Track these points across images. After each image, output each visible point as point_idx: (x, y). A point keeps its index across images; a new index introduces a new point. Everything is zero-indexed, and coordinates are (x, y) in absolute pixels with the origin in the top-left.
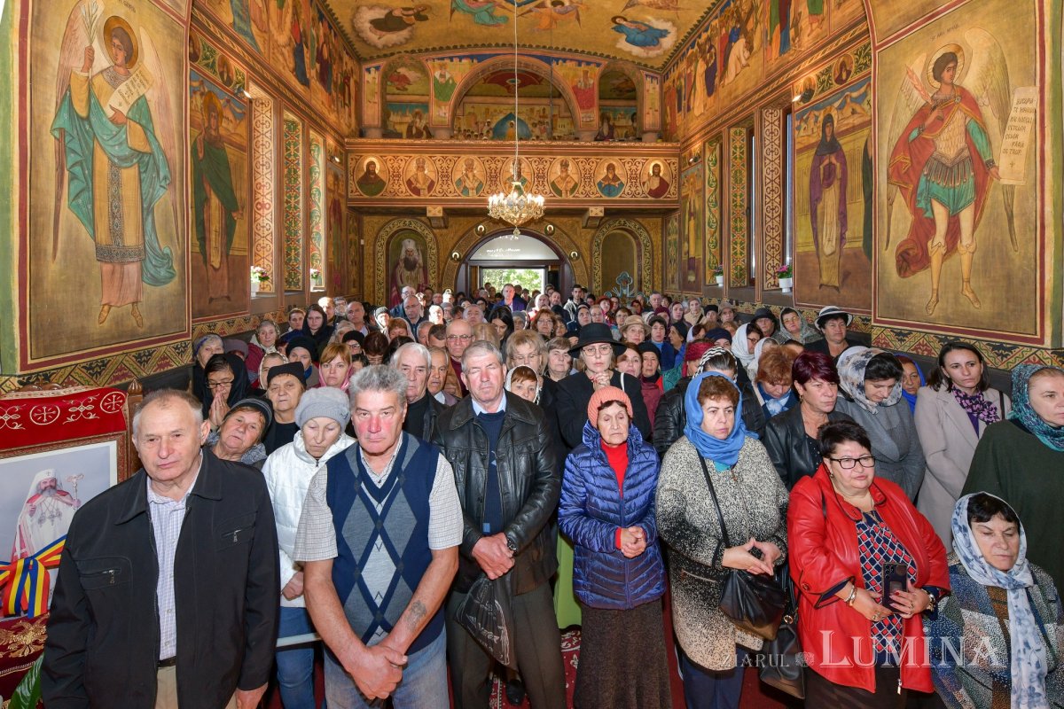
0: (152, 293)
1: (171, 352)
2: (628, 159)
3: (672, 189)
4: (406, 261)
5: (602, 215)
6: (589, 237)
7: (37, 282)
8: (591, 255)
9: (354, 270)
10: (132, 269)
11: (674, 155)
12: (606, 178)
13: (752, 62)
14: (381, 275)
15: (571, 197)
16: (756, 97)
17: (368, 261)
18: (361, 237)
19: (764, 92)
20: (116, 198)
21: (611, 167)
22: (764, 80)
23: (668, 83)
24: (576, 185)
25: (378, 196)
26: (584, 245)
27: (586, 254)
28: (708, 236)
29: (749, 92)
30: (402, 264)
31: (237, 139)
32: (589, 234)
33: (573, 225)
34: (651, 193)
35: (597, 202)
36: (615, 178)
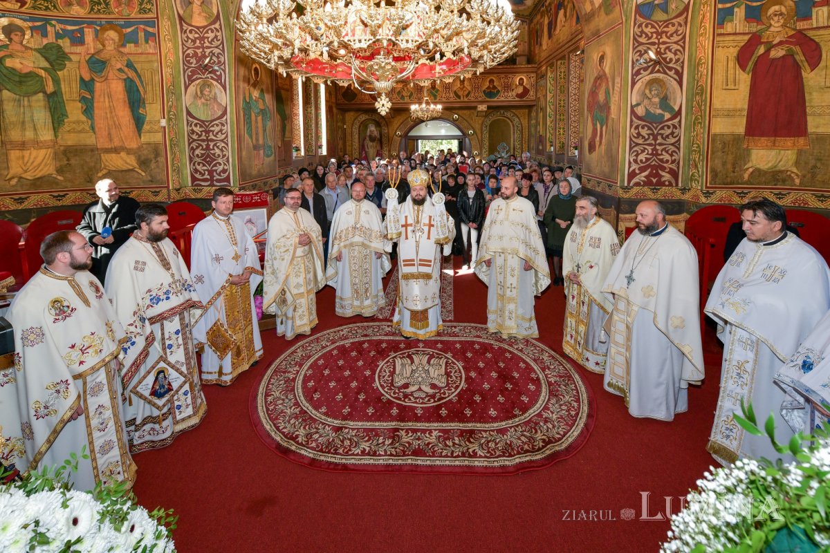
0: (268, 160)
1: (273, 182)
2: (503, 76)
3: (531, 93)
4: (370, 136)
5: (485, 109)
6: (480, 122)
7: (241, 158)
8: (482, 133)
9: (341, 143)
10: (262, 152)
11: (533, 72)
12: (489, 88)
13: (566, 25)
14: (356, 145)
15: (466, 100)
16: (567, 46)
17: (348, 137)
18: (344, 124)
19: (570, 44)
20: (257, 127)
21: (491, 81)
22: (570, 37)
23: (532, 25)
24: (469, 92)
25: (353, 102)
26: (477, 126)
27: (478, 132)
28: (548, 123)
29: (565, 42)
30: (368, 138)
31: (285, 87)
32: (480, 120)
33: (470, 115)
34: (518, 95)
35: (482, 102)
36: (494, 87)
